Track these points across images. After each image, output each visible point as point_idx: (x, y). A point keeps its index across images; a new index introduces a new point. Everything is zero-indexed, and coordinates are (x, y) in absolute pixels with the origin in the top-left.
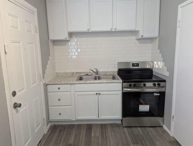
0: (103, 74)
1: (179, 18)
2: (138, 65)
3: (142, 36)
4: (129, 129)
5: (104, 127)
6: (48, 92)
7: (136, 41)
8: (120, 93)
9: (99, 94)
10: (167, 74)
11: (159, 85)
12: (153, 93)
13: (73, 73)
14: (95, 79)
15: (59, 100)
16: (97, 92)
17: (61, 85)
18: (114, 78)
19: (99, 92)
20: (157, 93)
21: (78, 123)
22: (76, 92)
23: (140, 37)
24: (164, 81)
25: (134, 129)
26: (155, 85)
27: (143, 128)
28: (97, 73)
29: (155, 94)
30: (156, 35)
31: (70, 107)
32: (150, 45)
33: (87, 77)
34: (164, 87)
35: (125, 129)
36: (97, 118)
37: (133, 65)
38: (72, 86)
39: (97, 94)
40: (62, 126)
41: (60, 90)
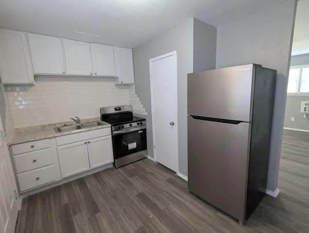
0: (85, 122)
1: (151, 70)
2: (120, 109)
3: (122, 82)
4: (122, 168)
5: (97, 175)
6: (14, 155)
7: (115, 87)
8: (110, 137)
9: (89, 142)
10: (146, 114)
11: (142, 123)
12: (138, 131)
13: (44, 126)
14: (79, 128)
15: (35, 161)
16: (86, 141)
17: (35, 142)
18: (99, 124)
19: (88, 141)
20: (141, 130)
21: (65, 182)
22: (59, 146)
23: (120, 83)
24: (145, 120)
25: (126, 167)
26: (138, 124)
27: (133, 164)
28: (78, 121)
29: (140, 132)
30: (132, 81)
31: (52, 166)
32: (127, 90)
33: (66, 127)
34: (145, 124)
35: (119, 169)
36: (89, 169)
37: (116, 109)
38: (52, 140)
39: (86, 143)
40: (41, 193)
41: (34, 148)
